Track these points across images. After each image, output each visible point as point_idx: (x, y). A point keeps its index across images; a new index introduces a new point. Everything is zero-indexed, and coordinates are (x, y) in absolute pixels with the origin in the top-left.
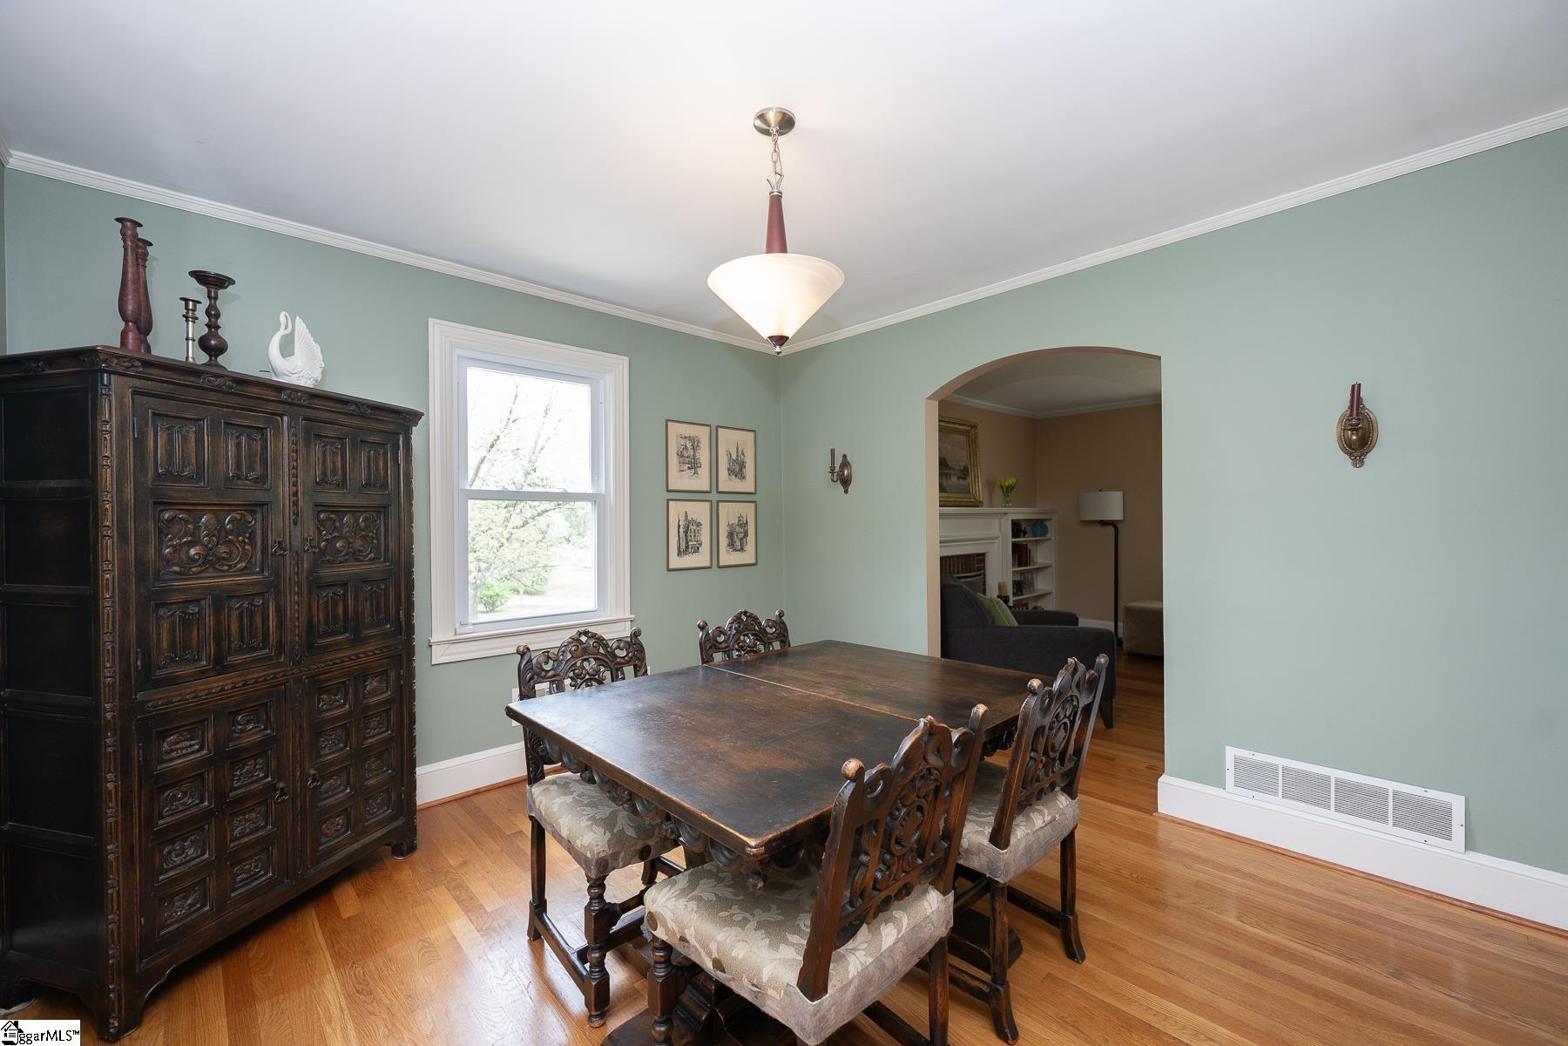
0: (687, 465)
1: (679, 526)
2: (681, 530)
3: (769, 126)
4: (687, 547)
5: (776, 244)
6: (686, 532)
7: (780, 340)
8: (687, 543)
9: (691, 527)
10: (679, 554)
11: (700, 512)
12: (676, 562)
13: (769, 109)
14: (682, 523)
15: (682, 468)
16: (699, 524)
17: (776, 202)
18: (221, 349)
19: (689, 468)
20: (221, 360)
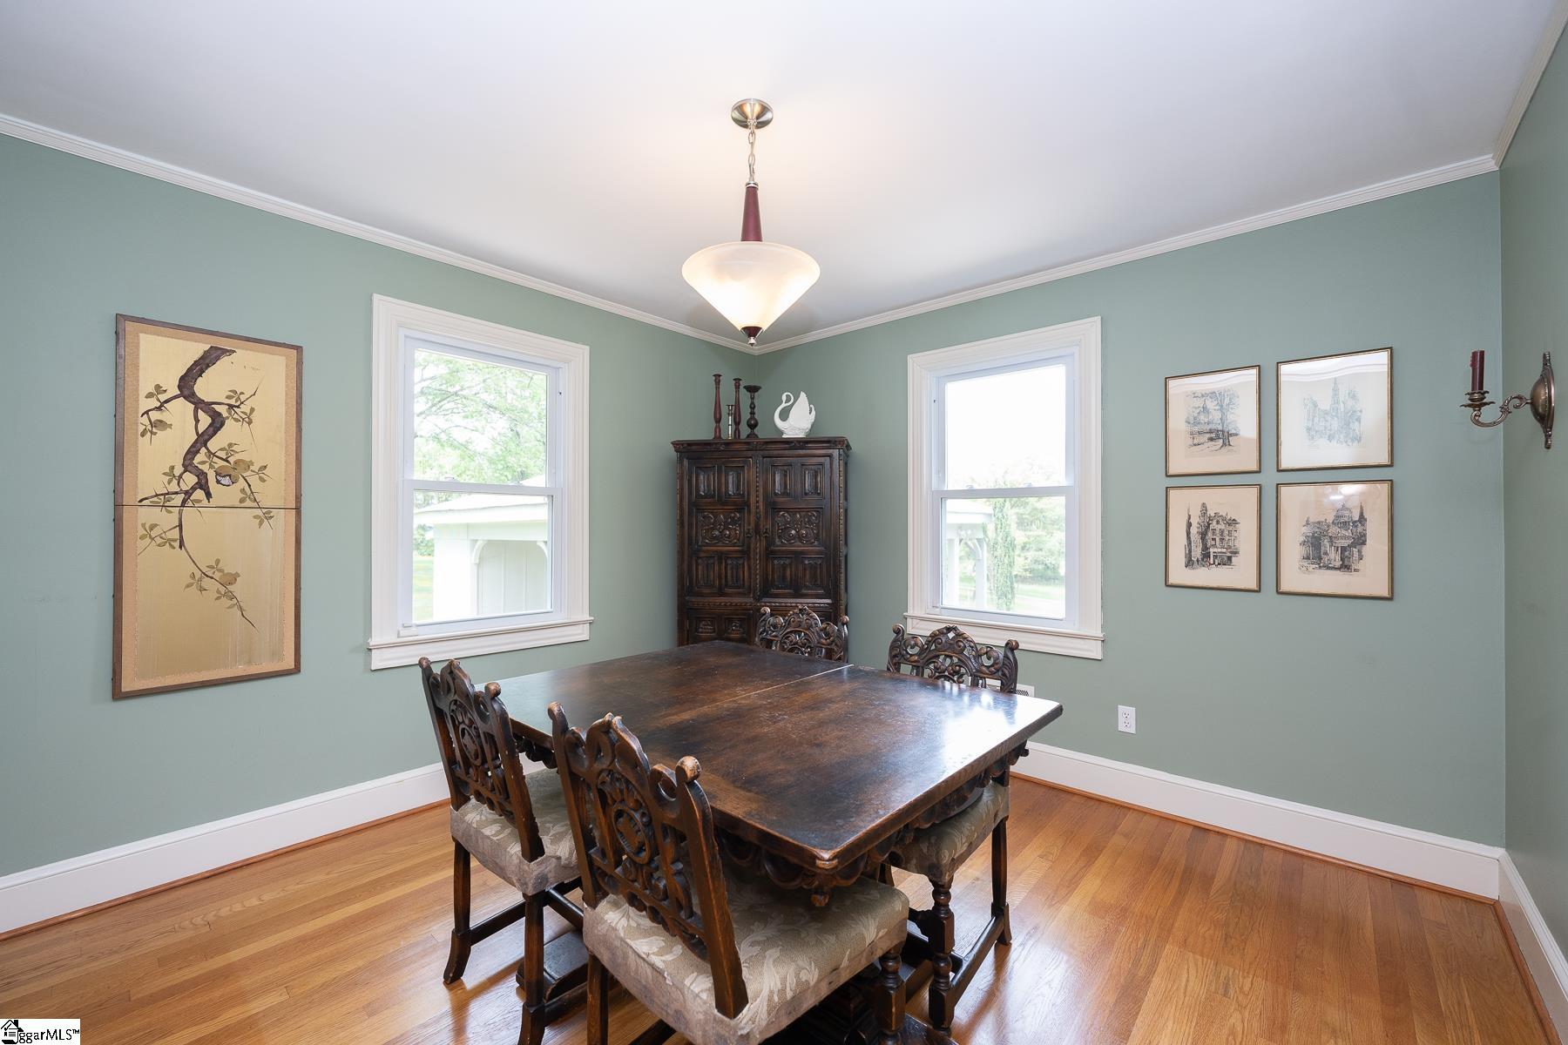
0: (1208, 436)
1: (1189, 525)
2: (1194, 530)
3: (747, 118)
4: (1206, 555)
5: (751, 234)
6: (1203, 535)
7: (752, 331)
8: (1205, 548)
9: (1214, 525)
10: (1189, 563)
11: (1239, 504)
12: (1179, 574)
13: (746, 100)
14: (1194, 521)
15: (1196, 442)
16: (1232, 522)
17: (752, 193)
18: (756, 425)
19: (1211, 439)
20: (756, 431)
